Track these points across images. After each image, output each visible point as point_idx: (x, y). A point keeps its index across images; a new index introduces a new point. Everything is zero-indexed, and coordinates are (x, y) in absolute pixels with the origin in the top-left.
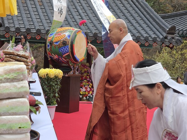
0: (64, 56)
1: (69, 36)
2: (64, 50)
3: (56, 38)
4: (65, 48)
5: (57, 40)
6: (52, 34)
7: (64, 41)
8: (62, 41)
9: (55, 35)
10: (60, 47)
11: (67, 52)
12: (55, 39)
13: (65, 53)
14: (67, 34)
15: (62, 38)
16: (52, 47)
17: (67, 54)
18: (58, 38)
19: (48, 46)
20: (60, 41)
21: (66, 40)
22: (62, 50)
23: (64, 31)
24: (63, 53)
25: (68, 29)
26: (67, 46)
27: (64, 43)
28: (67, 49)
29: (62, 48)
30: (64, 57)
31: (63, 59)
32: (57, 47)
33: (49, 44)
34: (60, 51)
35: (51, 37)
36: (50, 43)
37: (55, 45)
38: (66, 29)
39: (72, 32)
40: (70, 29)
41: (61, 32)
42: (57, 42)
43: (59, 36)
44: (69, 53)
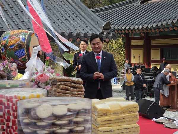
0: (20, 59)
1: (24, 39)
2: (20, 53)
3: (11, 41)
4: (21, 51)
5: (12, 44)
6: (5, 38)
7: (19, 44)
8: (17, 45)
9: (9, 38)
10: (15, 51)
11: (23, 55)
12: (9, 43)
13: (21, 56)
14: (21, 37)
15: (16, 41)
16: (7, 51)
17: (24, 57)
18: (13, 41)
19: (2, 50)
20: (15, 44)
21: (21, 43)
22: (17, 54)
23: (18, 34)
24: (19, 56)
25: (22, 32)
26: (23, 49)
27: (20, 46)
28: (22, 52)
29: (18, 52)
30: (20, 61)
31: (19, 62)
32: (12, 50)
33: (3, 48)
34: (15, 54)
35: (4, 41)
36: (5, 47)
37: (10, 48)
38: (20, 32)
39: (26, 34)
40: (24, 32)
41: (15, 35)
42: (12, 46)
43: (14, 40)
44: (25, 56)
